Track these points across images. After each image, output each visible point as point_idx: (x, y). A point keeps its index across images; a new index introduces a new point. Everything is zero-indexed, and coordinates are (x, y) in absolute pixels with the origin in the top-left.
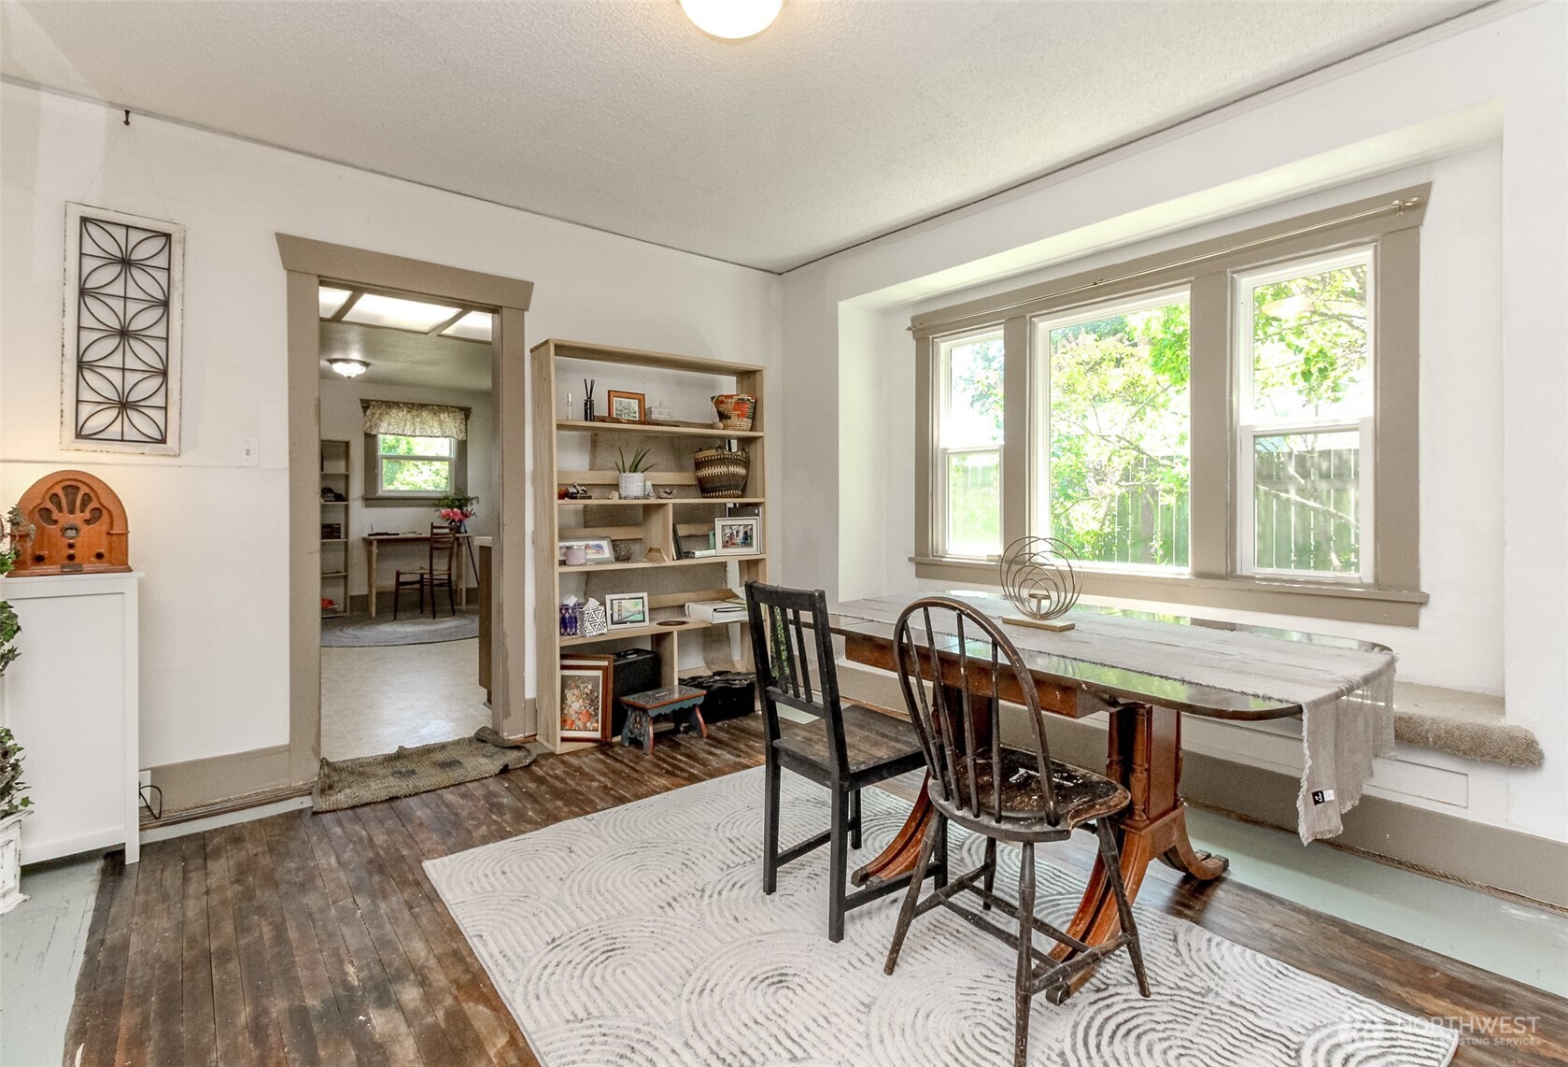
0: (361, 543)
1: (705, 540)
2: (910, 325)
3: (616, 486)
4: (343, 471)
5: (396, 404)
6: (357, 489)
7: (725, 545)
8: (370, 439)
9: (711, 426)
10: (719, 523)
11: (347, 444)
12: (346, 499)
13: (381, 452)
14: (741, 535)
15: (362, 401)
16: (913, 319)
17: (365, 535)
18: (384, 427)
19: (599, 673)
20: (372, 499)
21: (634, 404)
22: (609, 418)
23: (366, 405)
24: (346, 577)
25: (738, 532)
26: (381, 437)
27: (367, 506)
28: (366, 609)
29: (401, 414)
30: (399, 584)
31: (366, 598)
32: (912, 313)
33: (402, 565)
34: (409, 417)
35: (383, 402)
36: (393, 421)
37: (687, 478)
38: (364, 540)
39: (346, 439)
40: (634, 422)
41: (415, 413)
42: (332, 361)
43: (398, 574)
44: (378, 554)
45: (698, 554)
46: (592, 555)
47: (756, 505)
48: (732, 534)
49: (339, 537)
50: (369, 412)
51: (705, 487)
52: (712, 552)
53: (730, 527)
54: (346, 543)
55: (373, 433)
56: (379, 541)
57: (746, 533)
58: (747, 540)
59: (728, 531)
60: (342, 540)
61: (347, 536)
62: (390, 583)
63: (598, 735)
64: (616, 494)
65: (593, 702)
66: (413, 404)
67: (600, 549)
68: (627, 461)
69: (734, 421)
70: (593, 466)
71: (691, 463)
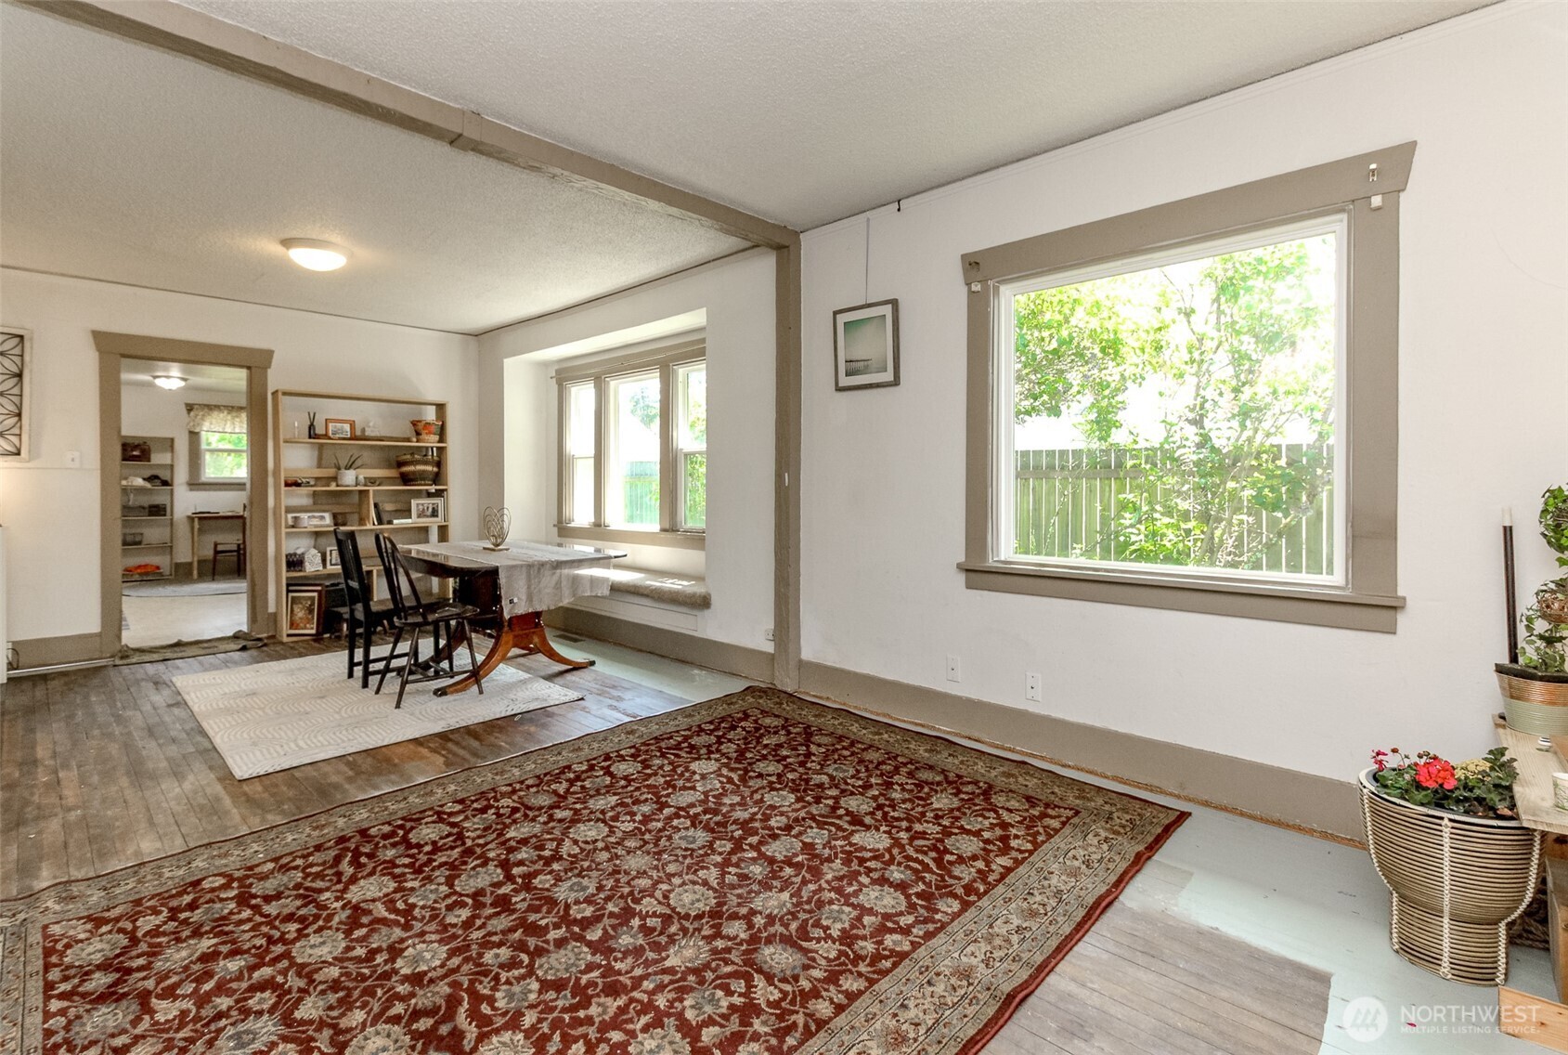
0: (185, 520)
1: (406, 512)
2: (554, 374)
3: (335, 479)
4: (169, 462)
5: (218, 407)
6: (181, 476)
7: (419, 516)
8: (194, 436)
9: (408, 440)
10: (414, 502)
11: (172, 440)
12: (171, 485)
13: (204, 446)
14: (430, 510)
15: (187, 405)
16: (557, 371)
17: (190, 514)
18: (206, 425)
19: (315, 594)
20: (196, 484)
21: (347, 427)
22: (326, 436)
23: (190, 408)
24: (171, 547)
25: (428, 508)
26: (203, 434)
27: (191, 490)
28: (191, 573)
29: (221, 415)
30: (217, 552)
31: (190, 564)
32: (556, 367)
33: (220, 538)
34: (229, 417)
35: (205, 405)
36: (214, 421)
37: (393, 473)
38: (189, 517)
39: (171, 436)
40: (344, 439)
41: (234, 414)
42: (155, 377)
43: (216, 545)
44: (199, 529)
45: (395, 522)
46: (315, 522)
47: (443, 491)
48: (424, 509)
49: (165, 515)
50: (192, 414)
51: (406, 479)
52: (410, 521)
53: (423, 505)
54: (172, 519)
55: (197, 430)
56: (200, 518)
57: (434, 509)
58: (434, 514)
59: (421, 507)
60: (168, 517)
61: (172, 515)
62: (209, 553)
63: (313, 632)
64: (334, 484)
65: (311, 611)
66: (233, 407)
67: (322, 518)
68: (343, 463)
69: (424, 436)
70: (319, 466)
71: (394, 464)
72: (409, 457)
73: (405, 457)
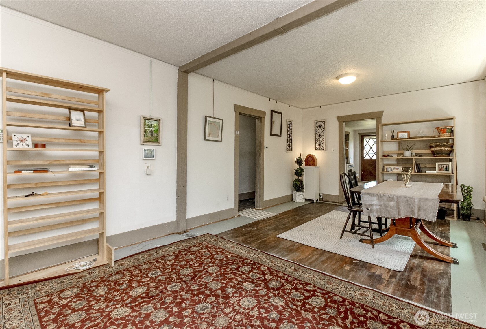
1: (434, 168)
3: (403, 154)
7: (440, 170)
9: (436, 137)
10: (437, 164)
14: (445, 167)
21: (406, 134)
22: (398, 138)
25: (444, 167)
37: (429, 151)
40: (406, 139)
45: (427, 172)
48: (442, 167)
51: (434, 153)
52: (435, 172)
53: (441, 165)
57: (446, 167)
58: (447, 169)
59: (440, 166)
64: (402, 156)
67: (398, 169)
68: (405, 148)
69: (441, 134)
70: (399, 149)
71: (429, 147)
72: (434, 144)
73: (432, 144)
